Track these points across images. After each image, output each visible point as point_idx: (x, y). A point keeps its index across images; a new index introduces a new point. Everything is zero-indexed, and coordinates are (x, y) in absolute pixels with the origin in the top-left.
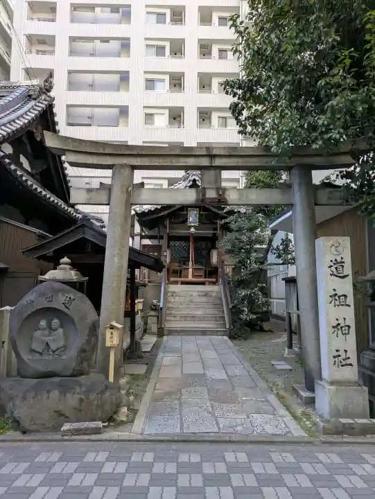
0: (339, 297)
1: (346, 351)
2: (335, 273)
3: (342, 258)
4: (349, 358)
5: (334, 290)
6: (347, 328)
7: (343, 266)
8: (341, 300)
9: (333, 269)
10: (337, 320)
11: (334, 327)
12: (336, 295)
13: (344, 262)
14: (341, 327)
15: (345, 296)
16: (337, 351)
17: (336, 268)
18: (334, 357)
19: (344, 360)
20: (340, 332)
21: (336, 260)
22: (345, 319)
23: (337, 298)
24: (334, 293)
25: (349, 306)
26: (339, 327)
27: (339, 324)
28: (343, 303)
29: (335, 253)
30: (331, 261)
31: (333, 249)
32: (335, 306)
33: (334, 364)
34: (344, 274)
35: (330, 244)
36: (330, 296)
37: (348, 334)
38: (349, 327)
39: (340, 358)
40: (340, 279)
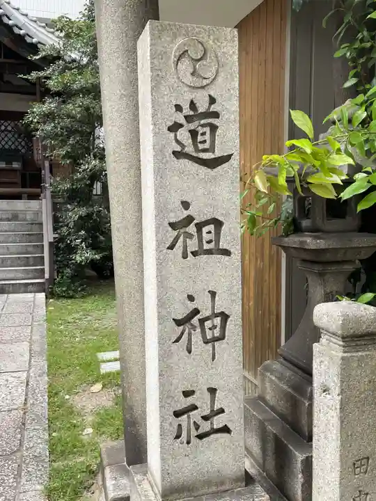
0: (200, 226)
1: (212, 391)
2: (190, 149)
3: (212, 100)
4: (222, 411)
5: (186, 205)
6: (218, 321)
7: (214, 128)
8: (206, 237)
9: (183, 135)
10: (191, 298)
11: (179, 323)
12: (190, 219)
13: (216, 115)
14: (202, 321)
15: (218, 224)
16: (187, 394)
17: (194, 134)
18: (177, 414)
19: (205, 418)
20: (197, 337)
21: (193, 105)
22: (213, 294)
23: (192, 229)
24: (186, 213)
25: (226, 253)
26: (195, 321)
27: (196, 312)
28: (212, 246)
29: (189, 79)
30: (178, 108)
31: (185, 65)
32: (185, 256)
33: (178, 437)
34: (218, 153)
35: (174, 50)
36: (173, 226)
37: (222, 338)
38: (225, 317)
39: (195, 415)
40: (203, 170)
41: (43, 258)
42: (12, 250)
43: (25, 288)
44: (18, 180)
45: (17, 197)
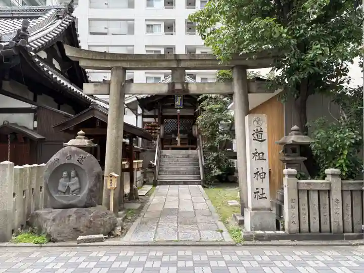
0: (259, 154)
1: (263, 189)
2: (257, 138)
3: (261, 129)
4: (265, 193)
5: (256, 150)
6: (263, 174)
7: (262, 134)
8: (260, 156)
9: (255, 136)
10: (257, 169)
11: (255, 174)
12: (257, 153)
13: (262, 131)
14: (260, 174)
15: (263, 154)
16: (257, 189)
17: (257, 135)
18: (255, 193)
19: (261, 194)
20: (259, 177)
21: (257, 130)
22: (262, 168)
23: (257, 155)
25: (265, 160)
26: (258, 174)
27: (258, 172)
28: (262, 158)
29: (256, 125)
30: (254, 130)
31: (255, 123)
32: (256, 160)
33: (255, 198)
34: (263, 139)
35: (253, 119)
36: (253, 154)
37: (264, 178)
38: (265, 174)
39: (259, 194)
40: (260, 142)
45: (187, 149)
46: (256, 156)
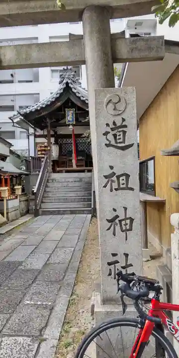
0: (118, 177)
1: (127, 255)
2: (113, 142)
3: (124, 120)
4: (131, 265)
5: (111, 168)
6: (128, 221)
7: (124, 132)
8: (121, 182)
9: (110, 137)
10: (115, 210)
11: (109, 221)
12: (114, 174)
13: (125, 126)
14: (120, 221)
15: (127, 176)
16: (114, 255)
17: (115, 136)
18: (109, 264)
19: (123, 268)
20: (118, 228)
21: (114, 123)
22: (126, 209)
23: (114, 178)
24: (111, 171)
25: (132, 189)
26: (117, 221)
27: (117, 217)
28: (124, 186)
29: (113, 112)
30: (108, 125)
31: (111, 106)
32: (111, 191)
33: (110, 274)
34: (127, 143)
35: (105, 100)
36: (106, 177)
37: (131, 229)
38: (132, 220)
39: (118, 266)
40: (120, 152)
41: (91, 198)
42: (79, 195)
43: (82, 212)
44: (84, 163)
45: (83, 171)
46: (113, 181)
